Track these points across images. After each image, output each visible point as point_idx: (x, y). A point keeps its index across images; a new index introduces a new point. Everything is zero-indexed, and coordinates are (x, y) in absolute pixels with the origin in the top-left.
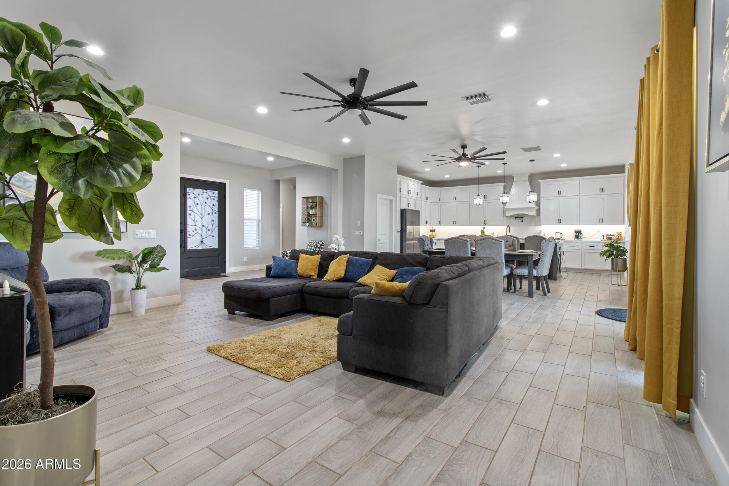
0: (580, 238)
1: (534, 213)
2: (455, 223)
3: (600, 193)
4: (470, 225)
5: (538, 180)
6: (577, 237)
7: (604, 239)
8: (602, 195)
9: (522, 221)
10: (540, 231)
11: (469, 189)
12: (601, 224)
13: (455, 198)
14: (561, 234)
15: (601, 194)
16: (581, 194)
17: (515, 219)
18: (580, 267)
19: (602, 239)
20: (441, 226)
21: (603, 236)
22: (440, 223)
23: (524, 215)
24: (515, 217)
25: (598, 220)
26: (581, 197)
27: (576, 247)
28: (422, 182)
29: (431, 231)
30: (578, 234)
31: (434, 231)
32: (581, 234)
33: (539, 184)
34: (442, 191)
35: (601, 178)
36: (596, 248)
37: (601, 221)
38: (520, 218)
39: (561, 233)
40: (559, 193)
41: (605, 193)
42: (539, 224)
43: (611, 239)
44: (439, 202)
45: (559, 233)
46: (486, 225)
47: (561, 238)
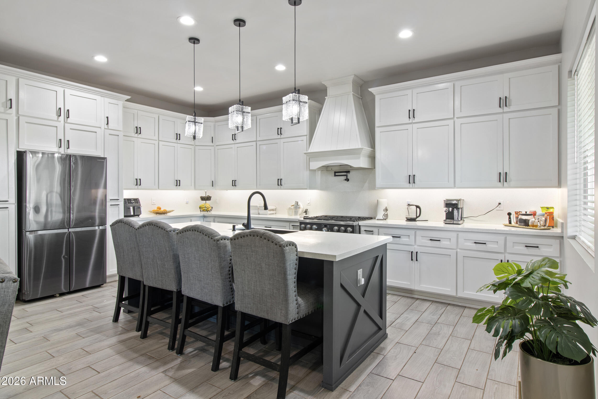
0: (456, 217)
1: (364, 163)
2: (234, 184)
3: (500, 110)
5: (370, 90)
6: (450, 216)
7: (510, 223)
8: (505, 115)
9: (347, 180)
10: (378, 200)
12: (503, 187)
13: (234, 137)
14: (418, 209)
15: (503, 113)
16: (456, 116)
17: (335, 176)
18: (454, 294)
19: (507, 223)
20: (215, 189)
21: (509, 214)
22: (213, 184)
23: (349, 166)
24: (335, 172)
25: (496, 177)
26: (458, 122)
27: (444, 243)
28: (129, 97)
29: (203, 199)
30: (453, 210)
31: (208, 198)
32: (458, 209)
33: (373, 97)
34: (217, 124)
36: (490, 246)
37: (503, 179)
38: (342, 172)
39: (417, 207)
40: (412, 114)
41: (512, 108)
42: (373, 187)
43: (528, 225)
44: (211, 144)
45: (415, 207)
46: (281, 189)
47: (417, 217)
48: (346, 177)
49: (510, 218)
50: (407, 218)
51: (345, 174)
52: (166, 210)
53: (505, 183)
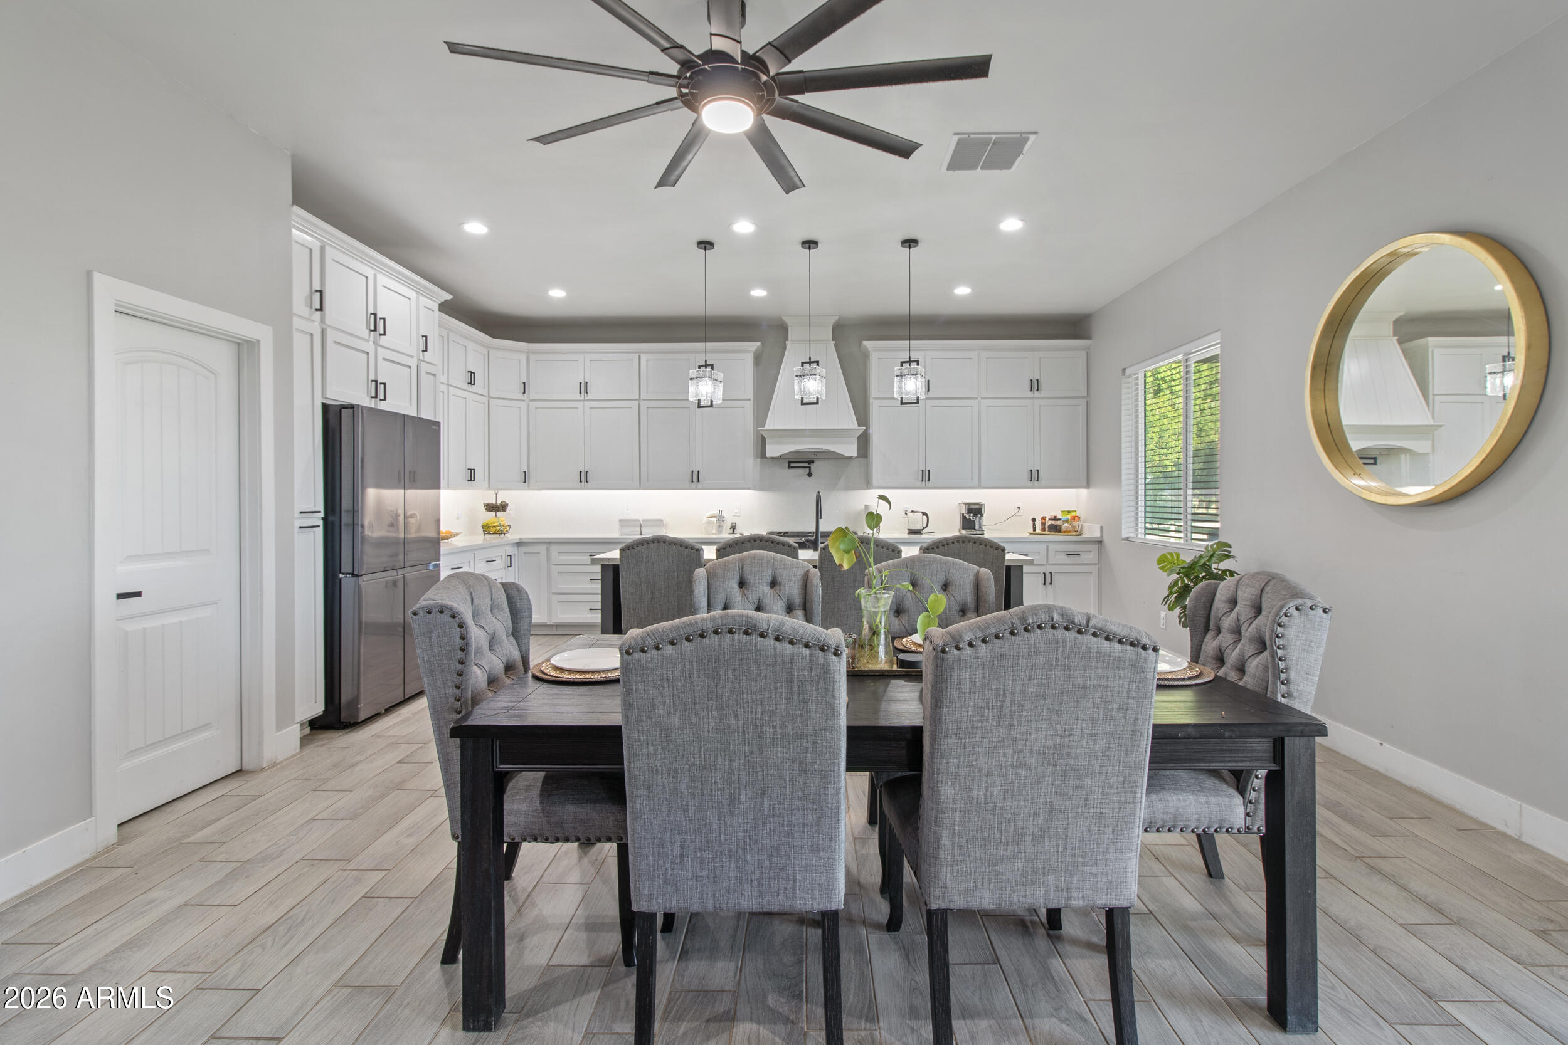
0: (978, 526)
1: (850, 449)
2: (584, 479)
3: (1030, 394)
4: (641, 487)
5: (864, 343)
6: (969, 525)
7: (1034, 530)
8: (1036, 401)
9: (810, 475)
11: (637, 355)
12: (1033, 487)
13: (584, 388)
14: (925, 517)
15: (1034, 398)
16: (981, 395)
17: (789, 467)
19: (1032, 530)
20: (529, 488)
21: (1034, 520)
22: (525, 478)
23: (815, 453)
24: (790, 462)
25: (1025, 476)
26: (984, 403)
29: (491, 508)
30: (974, 517)
31: (503, 507)
32: (981, 516)
33: (866, 355)
34: (533, 357)
35: (1033, 349)
37: (1034, 478)
38: (802, 462)
39: (924, 514)
40: (926, 385)
41: (1043, 394)
42: (868, 485)
43: (1060, 531)
44: (521, 396)
45: (921, 514)
46: (696, 488)
47: (924, 528)
48: (808, 469)
49: (1034, 524)
50: (909, 530)
51: (807, 465)
52: (450, 533)
53: (1036, 483)
